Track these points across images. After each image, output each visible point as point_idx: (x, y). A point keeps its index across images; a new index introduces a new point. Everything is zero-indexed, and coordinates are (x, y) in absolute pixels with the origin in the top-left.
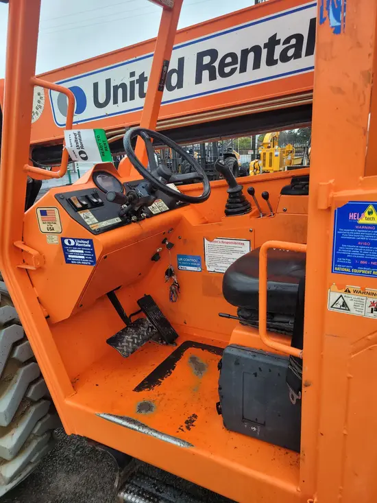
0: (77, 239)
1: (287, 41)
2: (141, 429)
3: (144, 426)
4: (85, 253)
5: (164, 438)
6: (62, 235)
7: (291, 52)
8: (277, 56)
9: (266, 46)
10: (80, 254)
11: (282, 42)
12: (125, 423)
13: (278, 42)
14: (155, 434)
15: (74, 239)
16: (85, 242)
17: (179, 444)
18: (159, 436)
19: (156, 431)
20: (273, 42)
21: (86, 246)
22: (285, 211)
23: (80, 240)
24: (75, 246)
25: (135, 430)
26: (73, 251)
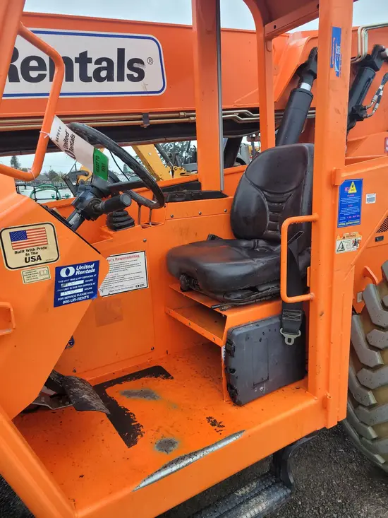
0: (79, 265)
1: (99, 61)
2: (195, 458)
3: (195, 453)
4: (85, 283)
5: (220, 446)
6: (58, 264)
7: (104, 74)
8: (90, 73)
9: (77, 60)
10: (78, 287)
11: (94, 61)
12: (174, 468)
13: (90, 60)
14: (210, 450)
15: (75, 266)
16: (89, 267)
17: (234, 439)
18: (216, 448)
19: (208, 447)
20: (84, 59)
21: (90, 271)
22: (172, 217)
23: (83, 265)
24: (74, 276)
25: (190, 463)
26: (70, 284)
